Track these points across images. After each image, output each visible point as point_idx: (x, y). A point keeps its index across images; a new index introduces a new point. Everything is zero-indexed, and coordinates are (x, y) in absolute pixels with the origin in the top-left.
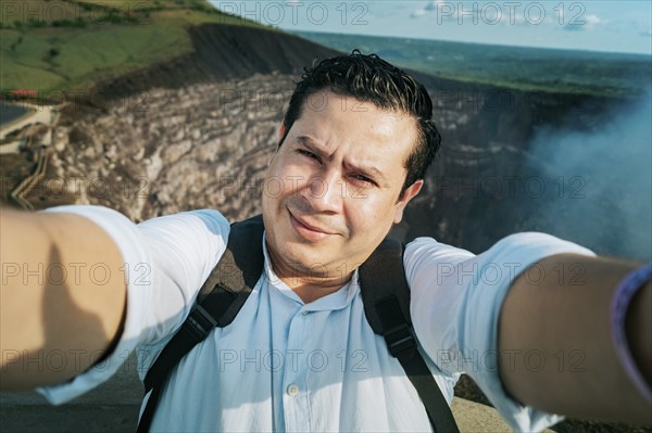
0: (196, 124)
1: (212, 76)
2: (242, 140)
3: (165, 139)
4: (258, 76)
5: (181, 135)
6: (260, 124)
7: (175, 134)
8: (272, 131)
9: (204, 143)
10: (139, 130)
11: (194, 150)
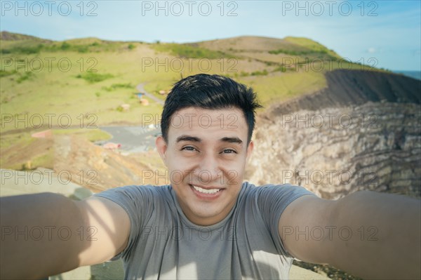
0: (325, 133)
1: (338, 104)
2: (355, 145)
3: (305, 141)
4: (370, 103)
5: (315, 139)
6: (368, 136)
7: (312, 139)
8: (377, 142)
9: (329, 145)
10: (291, 135)
11: (323, 149)
